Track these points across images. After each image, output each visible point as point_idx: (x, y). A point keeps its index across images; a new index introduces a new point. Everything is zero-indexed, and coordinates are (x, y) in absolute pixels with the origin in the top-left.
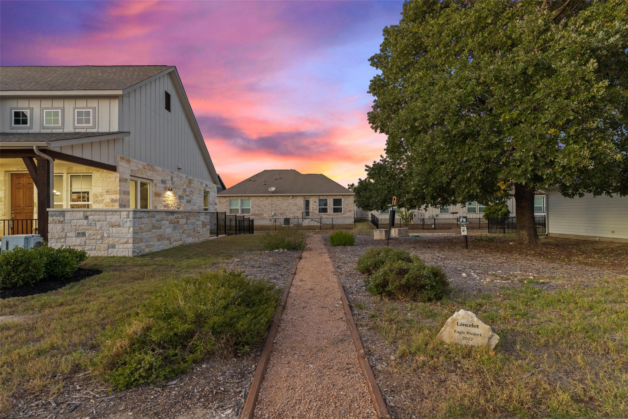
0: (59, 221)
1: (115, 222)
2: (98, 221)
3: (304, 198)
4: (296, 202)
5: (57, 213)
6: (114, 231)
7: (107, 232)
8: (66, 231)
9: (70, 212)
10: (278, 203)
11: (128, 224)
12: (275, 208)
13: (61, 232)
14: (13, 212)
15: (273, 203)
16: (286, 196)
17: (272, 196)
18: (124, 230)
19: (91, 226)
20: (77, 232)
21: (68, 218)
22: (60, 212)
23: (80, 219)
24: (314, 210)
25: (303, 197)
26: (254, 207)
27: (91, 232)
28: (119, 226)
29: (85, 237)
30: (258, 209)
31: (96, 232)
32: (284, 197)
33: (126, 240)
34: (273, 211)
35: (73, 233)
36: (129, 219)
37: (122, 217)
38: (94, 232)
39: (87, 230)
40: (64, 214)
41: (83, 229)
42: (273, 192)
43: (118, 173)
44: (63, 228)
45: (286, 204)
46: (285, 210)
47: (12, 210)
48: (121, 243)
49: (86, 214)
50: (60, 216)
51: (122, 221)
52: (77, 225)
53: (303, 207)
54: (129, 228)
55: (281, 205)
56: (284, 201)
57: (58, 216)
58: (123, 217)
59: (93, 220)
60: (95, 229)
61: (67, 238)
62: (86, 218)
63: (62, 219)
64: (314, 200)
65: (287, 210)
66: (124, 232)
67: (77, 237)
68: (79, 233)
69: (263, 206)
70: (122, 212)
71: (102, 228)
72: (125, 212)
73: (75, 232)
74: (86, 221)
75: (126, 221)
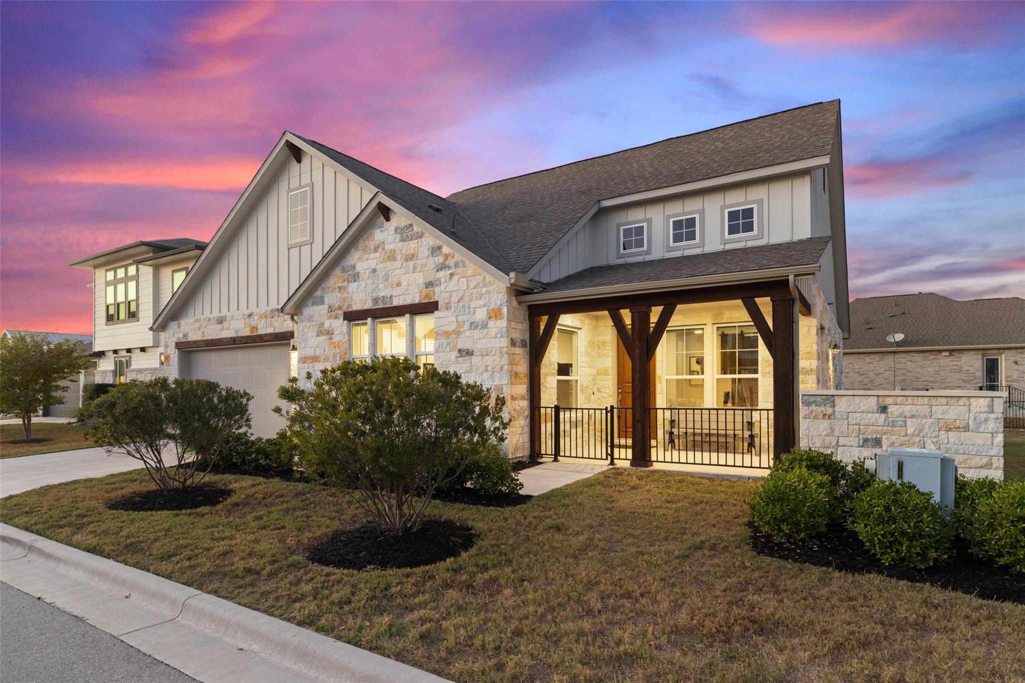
0: (824, 415)
1: (955, 420)
2: (913, 417)
3: (983, 355)
4: (959, 363)
5: (819, 399)
6: (952, 440)
7: (934, 440)
8: (837, 433)
9: (847, 397)
10: (910, 366)
11: (991, 426)
12: (904, 378)
13: (827, 435)
14: (620, 391)
15: (897, 366)
16: (931, 351)
17: (895, 352)
18: (980, 439)
19: (893, 426)
20: (861, 436)
21: (843, 409)
22: (824, 398)
23: (869, 412)
24: (1014, 381)
25: (980, 352)
26: (851, 375)
27: (893, 438)
28: (966, 428)
29: (881, 447)
30: (860, 379)
31: (907, 438)
32: (927, 354)
33: (985, 460)
34: (897, 383)
35: (852, 439)
36: (992, 416)
37: (974, 410)
38: (903, 439)
39: (885, 434)
40: (834, 401)
41: (877, 432)
42: (898, 344)
43: (814, 317)
44: (831, 429)
45: (931, 369)
46: (931, 382)
47: (620, 388)
48: (973, 465)
49: (884, 401)
50: (825, 405)
51: (975, 419)
52: (862, 422)
53: (979, 374)
54: (993, 434)
55: (919, 370)
56: (927, 362)
57: (820, 406)
58: (978, 410)
59: (901, 415)
60: (903, 433)
61: (840, 448)
62: (884, 409)
63: (829, 411)
64: (1013, 359)
65: (934, 382)
66: (981, 442)
67: (862, 446)
68: (866, 440)
69: (872, 375)
70: (972, 400)
71: (921, 431)
72: (982, 400)
73: (858, 436)
74: (883, 416)
75: (986, 420)
